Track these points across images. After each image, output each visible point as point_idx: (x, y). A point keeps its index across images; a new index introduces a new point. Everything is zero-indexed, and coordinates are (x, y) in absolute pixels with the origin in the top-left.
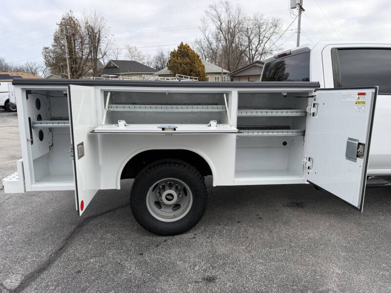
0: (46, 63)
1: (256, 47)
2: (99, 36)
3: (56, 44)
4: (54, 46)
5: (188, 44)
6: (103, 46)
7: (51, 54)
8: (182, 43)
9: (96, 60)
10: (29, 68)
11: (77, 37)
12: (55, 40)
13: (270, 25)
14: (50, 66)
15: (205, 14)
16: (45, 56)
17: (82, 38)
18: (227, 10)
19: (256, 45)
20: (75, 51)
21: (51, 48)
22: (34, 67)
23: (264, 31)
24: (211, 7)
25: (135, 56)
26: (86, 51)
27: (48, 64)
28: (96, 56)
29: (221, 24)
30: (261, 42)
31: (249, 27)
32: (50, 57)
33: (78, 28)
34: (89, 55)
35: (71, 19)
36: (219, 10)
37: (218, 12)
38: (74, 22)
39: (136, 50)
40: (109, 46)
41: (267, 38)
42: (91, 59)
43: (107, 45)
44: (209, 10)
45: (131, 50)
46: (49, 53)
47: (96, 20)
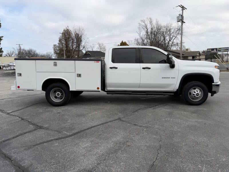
0: (54, 53)
1: (168, 42)
2: (81, 38)
3: (60, 43)
4: (59, 44)
5: (126, 42)
6: (83, 44)
7: (57, 48)
8: (122, 41)
9: (79, 51)
10: (48, 55)
11: (70, 39)
12: (59, 41)
13: (176, 30)
14: (57, 54)
15: (139, 25)
16: (54, 49)
17: (73, 39)
18: (151, 22)
19: (168, 41)
20: (69, 47)
21: (57, 45)
22: (50, 55)
23: (172, 33)
24: (142, 21)
25: (102, 48)
26: (74, 46)
27: (55, 53)
28: (79, 49)
29: (147, 30)
30: (171, 39)
31: (164, 31)
32: (57, 49)
33: (71, 34)
34: (76, 48)
35: (68, 30)
36: (146, 22)
37: (146, 24)
38: (69, 32)
39: (103, 45)
40: (86, 44)
41: (175, 36)
42: (77, 50)
43: (85, 43)
44: (140, 22)
45: (100, 45)
46: (56, 47)
47: (80, 30)
